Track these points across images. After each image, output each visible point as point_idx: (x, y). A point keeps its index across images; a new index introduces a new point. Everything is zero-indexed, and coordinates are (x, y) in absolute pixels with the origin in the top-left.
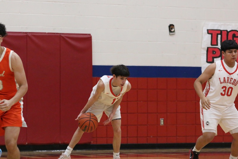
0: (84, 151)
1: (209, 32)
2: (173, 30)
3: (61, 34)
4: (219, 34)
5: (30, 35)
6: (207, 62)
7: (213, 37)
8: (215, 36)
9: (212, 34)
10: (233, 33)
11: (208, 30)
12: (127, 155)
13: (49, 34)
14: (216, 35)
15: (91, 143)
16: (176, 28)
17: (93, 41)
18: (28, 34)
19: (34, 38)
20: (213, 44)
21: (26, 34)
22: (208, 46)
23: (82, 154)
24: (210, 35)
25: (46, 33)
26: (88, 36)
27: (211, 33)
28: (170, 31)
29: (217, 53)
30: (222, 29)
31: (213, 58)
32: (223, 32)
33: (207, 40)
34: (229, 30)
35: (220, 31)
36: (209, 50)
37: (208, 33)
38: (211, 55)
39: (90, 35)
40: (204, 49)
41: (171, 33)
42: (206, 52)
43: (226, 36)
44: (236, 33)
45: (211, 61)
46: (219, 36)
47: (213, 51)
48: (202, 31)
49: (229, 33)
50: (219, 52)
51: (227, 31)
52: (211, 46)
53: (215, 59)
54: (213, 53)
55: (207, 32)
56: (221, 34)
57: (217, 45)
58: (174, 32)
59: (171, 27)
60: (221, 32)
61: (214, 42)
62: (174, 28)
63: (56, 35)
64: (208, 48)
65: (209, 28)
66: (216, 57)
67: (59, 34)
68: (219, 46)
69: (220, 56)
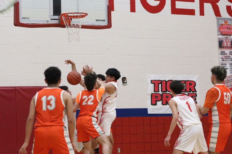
1: (152, 82)
2: (125, 81)
3: (41, 87)
4: (160, 83)
5: (18, 88)
6: (152, 104)
7: (155, 86)
8: (157, 85)
9: (154, 84)
11: (151, 81)
13: (32, 88)
16: (128, 80)
18: (16, 88)
19: (21, 91)
20: (155, 91)
21: (15, 88)
22: (152, 93)
25: (30, 87)
27: (154, 82)
28: (123, 82)
29: (158, 98)
30: (162, 80)
31: (156, 101)
32: (163, 81)
33: (151, 88)
34: (167, 81)
35: (160, 81)
36: (152, 96)
37: (152, 83)
38: (154, 99)
40: (149, 95)
41: (124, 84)
42: (150, 97)
43: (165, 85)
45: (155, 103)
46: (160, 85)
47: (156, 96)
48: (147, 82)
49: (168, 83)
50: (161, 97)
51: (165, 81)
52: (154, 93)
53: (157, 102)
54: (156, 98)
55: (150, 82)
56: (161, 83)
57: (159, 92)
58: (126, 82)
59: (124, 79)
60: (161, 82)
61: (156, 89)
62: (126, 80)
63: (38, 88)
64: (152, 94)
65: (152, 80)
67: (39, 87)
68: (160, 93)
69: (161, 100)
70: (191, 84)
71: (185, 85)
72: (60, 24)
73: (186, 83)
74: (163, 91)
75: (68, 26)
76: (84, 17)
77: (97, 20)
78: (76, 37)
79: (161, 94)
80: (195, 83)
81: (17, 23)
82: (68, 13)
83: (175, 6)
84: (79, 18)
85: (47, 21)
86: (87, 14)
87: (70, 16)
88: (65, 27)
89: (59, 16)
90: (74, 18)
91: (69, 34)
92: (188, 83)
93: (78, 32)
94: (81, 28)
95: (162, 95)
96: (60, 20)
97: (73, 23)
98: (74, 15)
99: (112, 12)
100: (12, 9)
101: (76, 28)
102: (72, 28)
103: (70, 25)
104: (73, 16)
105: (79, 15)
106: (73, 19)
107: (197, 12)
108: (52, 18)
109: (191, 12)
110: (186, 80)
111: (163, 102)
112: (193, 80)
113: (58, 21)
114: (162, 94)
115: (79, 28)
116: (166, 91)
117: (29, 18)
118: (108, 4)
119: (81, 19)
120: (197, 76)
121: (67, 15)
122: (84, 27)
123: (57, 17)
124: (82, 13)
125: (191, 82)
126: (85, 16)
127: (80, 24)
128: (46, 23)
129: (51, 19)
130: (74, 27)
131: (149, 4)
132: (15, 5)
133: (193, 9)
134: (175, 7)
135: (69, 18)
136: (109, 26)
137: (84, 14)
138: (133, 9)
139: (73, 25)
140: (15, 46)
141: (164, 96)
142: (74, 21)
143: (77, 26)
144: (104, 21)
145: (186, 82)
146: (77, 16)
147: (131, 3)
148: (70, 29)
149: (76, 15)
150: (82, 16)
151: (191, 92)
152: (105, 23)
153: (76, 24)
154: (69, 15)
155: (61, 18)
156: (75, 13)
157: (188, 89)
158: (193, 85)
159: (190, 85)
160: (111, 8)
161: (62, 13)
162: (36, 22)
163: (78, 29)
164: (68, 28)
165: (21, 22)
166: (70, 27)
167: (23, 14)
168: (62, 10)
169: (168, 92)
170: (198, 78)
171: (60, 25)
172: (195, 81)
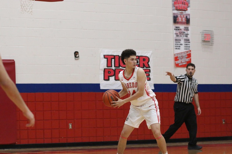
0: (11, 150)
1: (105, 57)
2: (78, 56)
4: (113, 58)
6: (105, 80)
7: (108, 61)
8: (110, 60)
9: (107, 59)
11: (104, 56)
12: (44, 152)
14: (111, 59)
15: (16, 143)
16: (80, 54)
17: (15, 65)
20: (108, 66)
22: (105, 68)
23: (9, 152)
24: (106, 60)
26: (13, 61)
27: (107, 57)
28: (75, 57)
29: (111, 73)
30: (115, 54)
31: (109, 77)
32: (116, 56)
33: (103, 63)
35: (113, 56)
36: (105, 71)
37: (105, 58)
38: (107, 74)
39: (13, 60)
40: (101, 70)
41: (76, 58)
42: (103, 72)
43: (118, 60)
45: (107, 79)
46: (113, 60)
47: (109, 72)
48: (100, 57)
50: (113, 72)
51: (119, 56)
52: (107, 68)
54: (109, 73)
55: (103, 57)
56: (114, 58)
57: (112, 67)
59: (76, 53)
60: (114, 57)
61: (109, 64)
62: (78, 54)
64: (105, 69)
65: (105, 54)
66: (111, 76)
68: (113, 68)
69: (114, 75)
70: (145, 59)
71: (138, 60)
73: (140, 59)
74: (116, 66)
79: (114, 69)
80: (149, 59)
92: (141, 59)
95: (115, 71)
110: (139, 55)
111: (116, 77)
112: (147, 56)
114: (115, 69)
116: (120, 66)
120: (151, 52)
125: (144, 58)
141: (117, 71)
145: (140, 57)
151: (145, 68)
157: (142, 65)
158: (147, 61)
159: (144, 61)
169: (121, 68)
170: (152, 54)
172: (149, 57)
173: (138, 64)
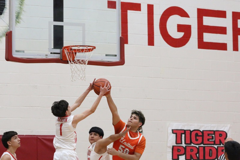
1: (174, 131)
3: (37, 136)
4: (183, 133)
6: (173, 159)
7: (177, 139)
8: (179, 136)
9: (176, 134)
10: (195, 132)
11: (172, 130)
13: (27, 137)
14: (180, 134)
20: (177, 143)
22: (174, 145)
24: (175, 135)
25: (24, 135)
27: (176, 132)
29: (181, 152)
30: (185, 129)
31: (178, 156)
32: (186, 131)
33: (172, 140)
34: (191, 130)
35: (183, 131)
36: (174, 149)
37: (173, 133)
38: (176, 153)
40: (169, 147)
42: (171, 150)
43: (189, 135)
44: (198, 133)
45: (177, 158)
46: (183, 135)
47: (178, 149)
48: (168, 131)
49: (192, 133)
50: (184, 150)
51: (190, 130)
52: (176, 145)
53: (180, 157)
54: (178, 151)
55: (171, 132)
57: (181, 143)
58: (142, 132)
60: (185, 132)
62: (142, 129)
63: (33, 137)
64: (173, 146)
65: (173, 129)
66: (181, 155)
67: (36, 136)
68: (184, 145)
69: (185, 154)
70: (221, 134)
71: (214, 135)
72: (61, 58)
73: (215, 134)
74: (187, 143)
75: (72, 62)
76: (91, 51)
77: (106, 55)
78: (81, 76)
79: (184, 147)
80: (226, 134)
81: (9, 57)
82: (72, 46)
83: (203, 38)
84: (86, 52)
85: (46, 55)
86: (95, 48)
87: (75, 50)
88: (68, 63)
89: (61, 50)
90: (79, 52)
91: (72, 72)
93: (84, 69)
94: (88, 64)
95: (185, 148)
96: (62, 54)
97: (78, 59)
98: (79, 48)
99: (125, 45)
100: (4, 39)
101: (82, 64)
102: (77, 64)
103: (74, 60)
104: (78, 50)
105: (85, 48)
106: (77, 54)
107: (230, 46)
108: (53, 52)
109: (222, 47)
110: (215, 129)
111: (187, 156)
112: (225, 131)
113: (59, 55)
114: (186, 146)
115: (85, 64)
116: (191, 143)
117: (24, 52)
118: (121, 36)
119: (87, 53)
120: (229, 125)
121: (71, 48)
122: (90, 63)
123: (58, 51)
124: (89, 46)
125: (221, 133)
126: (92, 49)
127: (87, 60)
128: (44, 57)
129: (51, 53)
130: (79, 62)
131: (170, 36)
132: (6, 35)
133: (225, 42)
134: (203, 40)
135: (73, 52)
136: (122, 62)
137: (92, 48)
138: (151, 42)
139: (78, 60)
140: (7, 85)
141: (188, 149)
142: (79, 56)
143: (83, 62)
144: (116, 56)
145: (216, 132)
146: (82, 50)
147: (149, 35)
148: (74, 65)
149: (81, 48)
150: (89, 50)
151: (222, 145)
152: (117, 59)
153: (81, 59)
154: (73, 48)
155: (63, 52)
156: (80, 46)
157: (217, 142)
158: (224, 137)
159: (220, 136)
160: (124, 40)
161: (65, 45)
162: (33, 56)
163: (83, 65)
164: (72, 64)
165: (14, 56)
166: (75, 63)
167: (16, 46)
168: (64, 42)
169: (192, 145)
170: (230, 128)
171: (62, 60)
172: (226, 132)
173: (214, 140)
